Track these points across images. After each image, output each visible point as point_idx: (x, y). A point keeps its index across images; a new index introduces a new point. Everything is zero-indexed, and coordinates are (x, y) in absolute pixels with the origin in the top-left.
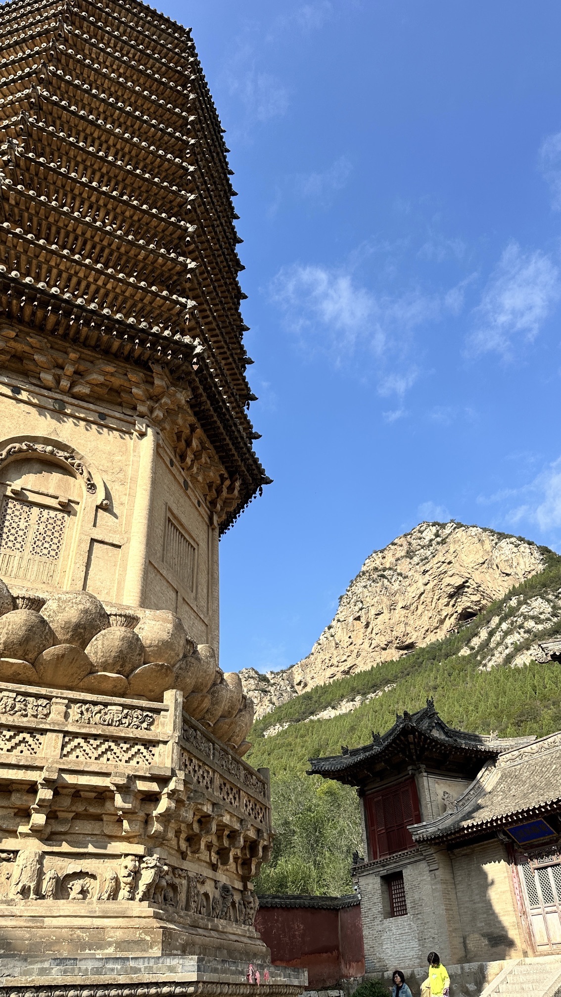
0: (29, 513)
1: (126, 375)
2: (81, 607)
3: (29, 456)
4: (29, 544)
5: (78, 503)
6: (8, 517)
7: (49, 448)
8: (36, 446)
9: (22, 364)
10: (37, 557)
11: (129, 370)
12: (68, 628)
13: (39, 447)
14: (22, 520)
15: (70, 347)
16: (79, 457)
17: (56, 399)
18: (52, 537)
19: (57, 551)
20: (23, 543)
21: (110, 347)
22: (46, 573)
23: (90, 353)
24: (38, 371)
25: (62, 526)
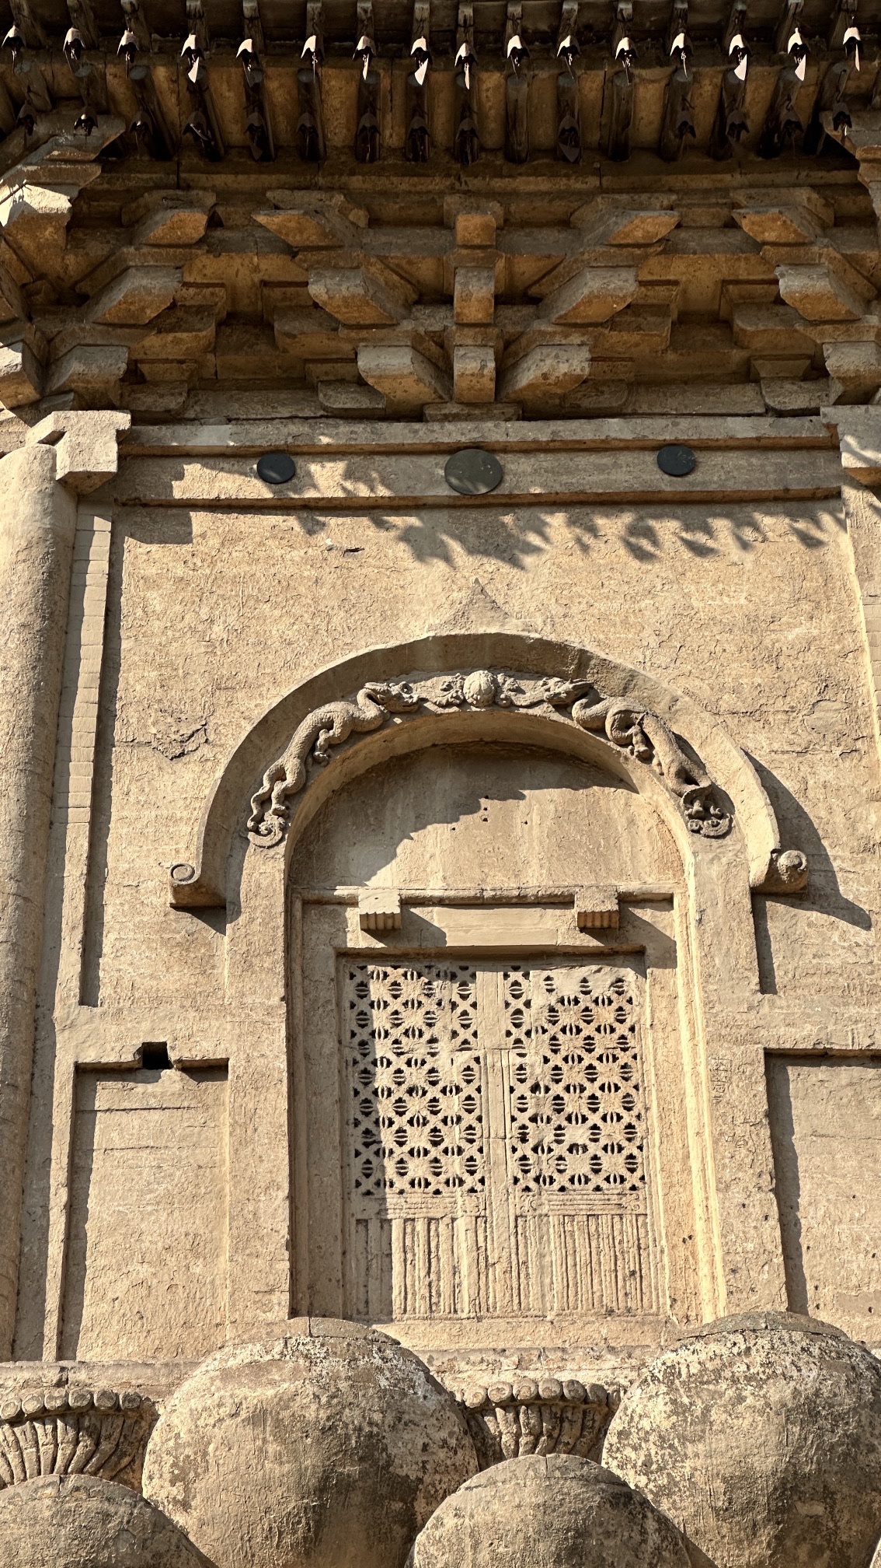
0: (464, 1005)
1: (732, 225)
2: (778, 1392)
3: (400, 746)
4: (497, 1150)
5: (666, 901)
6: (382, 1048)
7: (476, 682)
8: (418, 691)
9: (272, 342)
10: (550, 1199)
11: (740, 197)
12: (750, 1505)
13: (432, 690)
14: (444, 1046)
15: (452, 190)
16: (616, 681)
17: (452, 450)
18: (592, 1089)
19: (630, 1148)
20: (471, 1150)
21: (626, 120)
22: (607, 1265)
23: (542, 184)
24: (347, 347)
25: (621, 1029)
